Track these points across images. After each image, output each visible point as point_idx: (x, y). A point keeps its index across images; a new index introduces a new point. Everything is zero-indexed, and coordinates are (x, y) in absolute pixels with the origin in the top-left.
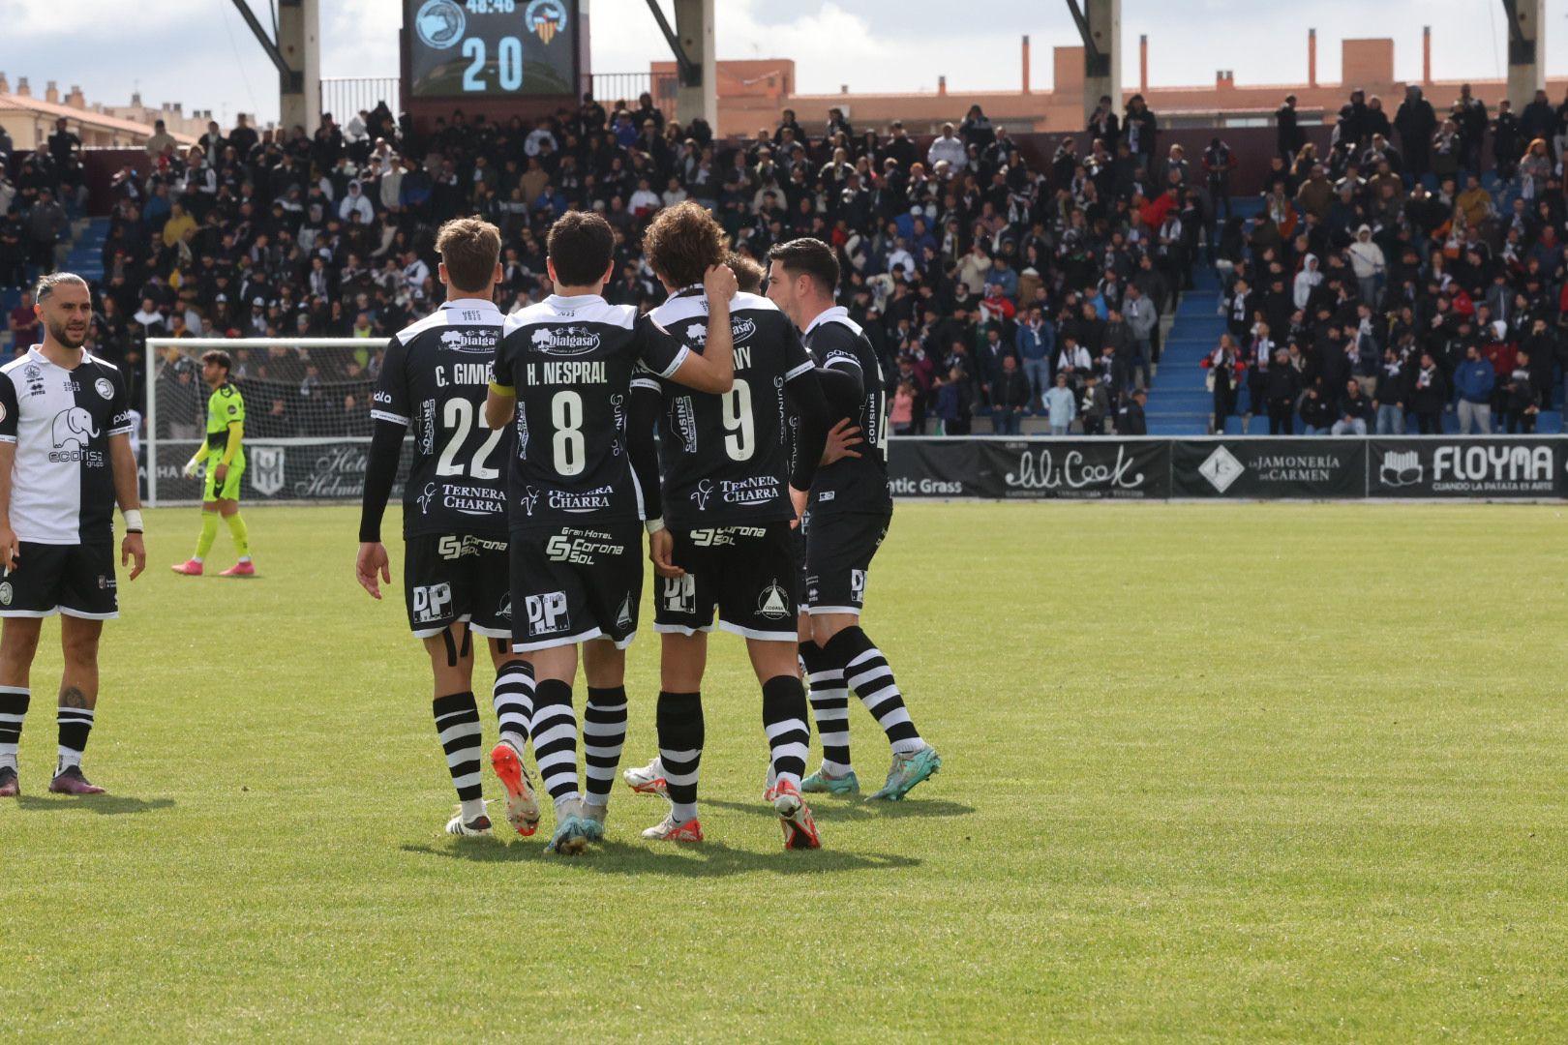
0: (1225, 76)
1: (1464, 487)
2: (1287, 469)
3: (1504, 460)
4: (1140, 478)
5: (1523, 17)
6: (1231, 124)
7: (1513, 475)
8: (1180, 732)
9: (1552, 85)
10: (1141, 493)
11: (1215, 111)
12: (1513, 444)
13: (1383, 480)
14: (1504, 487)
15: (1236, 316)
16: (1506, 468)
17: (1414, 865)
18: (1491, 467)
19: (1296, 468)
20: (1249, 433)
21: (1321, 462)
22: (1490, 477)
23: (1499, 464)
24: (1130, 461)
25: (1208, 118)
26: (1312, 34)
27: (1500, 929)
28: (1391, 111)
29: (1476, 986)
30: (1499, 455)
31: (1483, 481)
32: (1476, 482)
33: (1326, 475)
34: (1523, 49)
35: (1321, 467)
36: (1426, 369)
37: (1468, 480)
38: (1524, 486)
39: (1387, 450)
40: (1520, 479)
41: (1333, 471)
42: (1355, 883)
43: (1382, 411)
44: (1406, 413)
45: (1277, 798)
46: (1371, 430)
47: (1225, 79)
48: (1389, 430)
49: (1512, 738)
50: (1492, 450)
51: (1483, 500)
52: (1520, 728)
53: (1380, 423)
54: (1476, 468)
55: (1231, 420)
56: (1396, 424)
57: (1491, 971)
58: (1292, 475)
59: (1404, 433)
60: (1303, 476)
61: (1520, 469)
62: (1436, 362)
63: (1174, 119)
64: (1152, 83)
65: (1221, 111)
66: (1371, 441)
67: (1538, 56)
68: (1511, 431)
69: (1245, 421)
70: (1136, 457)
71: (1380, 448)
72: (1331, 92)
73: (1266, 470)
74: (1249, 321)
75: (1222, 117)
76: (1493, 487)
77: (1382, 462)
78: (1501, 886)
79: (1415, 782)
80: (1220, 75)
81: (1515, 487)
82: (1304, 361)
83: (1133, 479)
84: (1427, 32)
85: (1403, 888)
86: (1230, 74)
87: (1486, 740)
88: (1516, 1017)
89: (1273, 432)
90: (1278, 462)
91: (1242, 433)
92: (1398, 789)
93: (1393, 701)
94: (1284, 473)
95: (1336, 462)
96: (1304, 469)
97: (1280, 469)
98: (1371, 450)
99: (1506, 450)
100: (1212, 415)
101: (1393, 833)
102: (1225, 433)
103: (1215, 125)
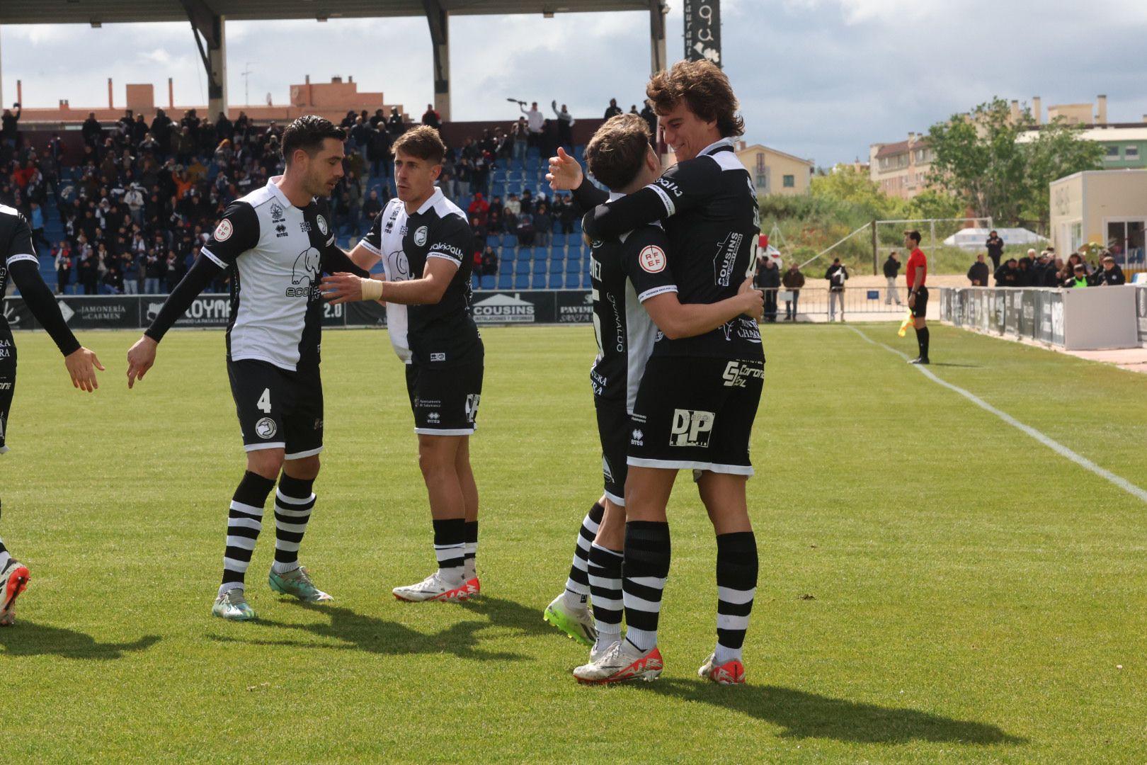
0: (64, 103)
1: (191, 321)
2: (97, 313)
3: (211, 307)
4: (18, 319)
5: (215, 74)
6: (68, 128)
7: (216, 315)
8: (18, 456)
9: (232, 110)
10: (18, 327)
11: (59, 122)
12: (216, 299)
13: (148, 318)
14: (212, 321)
15: (69, 233)
16: (213, 311)
17: (130, 523)
18: (205, 311)
19: (102, 313)
20: (77, 294)
21: (115, 309)
22: (204, 316)
23: (209, 309)
24: (12, 310)
25: (56, 125)
26: (110, 82)
27: (168, 556)
28: (149, 122)
29: (151, 587)
30: (209, 304)
31: (201, 318)
32: (197, 319)
33: (118, 316)
34: (216, 90)
35: (116, 312)
36: (172, 259)
37: (193, 318)
38: (221, 321)
39: (150, 303)
40: (220, 317)
41: (122, 314)
42: (97, 534)
43: (148, 281)
44: (161, 282)
45: (65, 490)
46: (140, 290)
47: (64, 104)
48: (151, 291)
49: (197, 454)
50: (205, 302)
51: (201, 328)
52: (200, 449)
53: (147, 289)
54: (197, 311)
55: (68, 287)
56: (156, 288)
57: (161, 578)
58: (100, 316)
59: (160, 293)
60: (106, 316)
61: (220, 312)
62: (176, 254)
63: (37, 125)
64: (25, 106)
65: (64, 121)
66: (142, 298)
67: (224, 94)
68: (216, 292)
69: (74, 288)
70: (15, 308)
71: (147, 302)
72: (120, 111)
73: (86, 314)
74: (76, 234)
75: (63, 125)
76: (206, 321)
77: (147, 309)
78: (174, 532)
79: (140, 479)
80: (61, 102)
81: (217, 321)
82: (106, 253)
83: (14, 319)
84: (170, 81)
85: (121, 536)
86: (67, 101)
87: (181, 456)
88: (169, 602)
89: (86, 293)
90: (93, 309)
91: (73, 294)
92: (131, 483)
93: (136, 436)
94: (96, 316)
95: (123, 309)
96: (106, 313)
97: (93, 313)
98: (142, 303)
99: (212, 302)
100: (57, 284)
101: (123, 506)
102: (64, 294)
103: (59, 129)
